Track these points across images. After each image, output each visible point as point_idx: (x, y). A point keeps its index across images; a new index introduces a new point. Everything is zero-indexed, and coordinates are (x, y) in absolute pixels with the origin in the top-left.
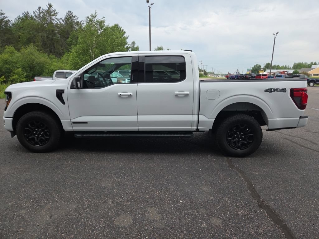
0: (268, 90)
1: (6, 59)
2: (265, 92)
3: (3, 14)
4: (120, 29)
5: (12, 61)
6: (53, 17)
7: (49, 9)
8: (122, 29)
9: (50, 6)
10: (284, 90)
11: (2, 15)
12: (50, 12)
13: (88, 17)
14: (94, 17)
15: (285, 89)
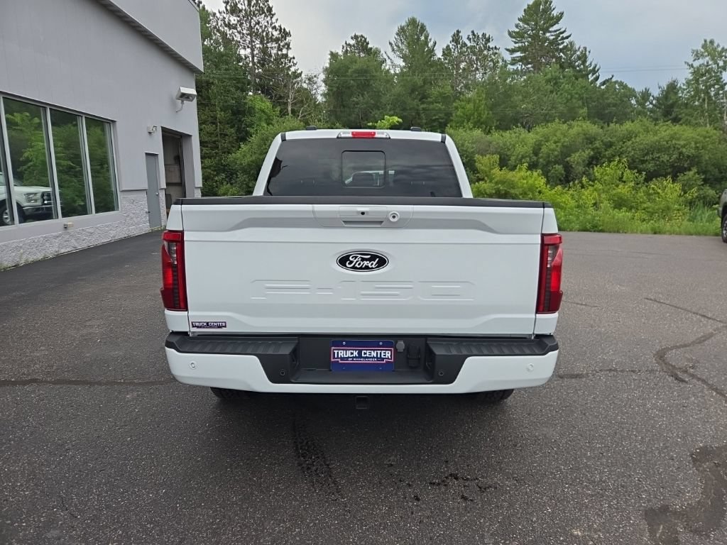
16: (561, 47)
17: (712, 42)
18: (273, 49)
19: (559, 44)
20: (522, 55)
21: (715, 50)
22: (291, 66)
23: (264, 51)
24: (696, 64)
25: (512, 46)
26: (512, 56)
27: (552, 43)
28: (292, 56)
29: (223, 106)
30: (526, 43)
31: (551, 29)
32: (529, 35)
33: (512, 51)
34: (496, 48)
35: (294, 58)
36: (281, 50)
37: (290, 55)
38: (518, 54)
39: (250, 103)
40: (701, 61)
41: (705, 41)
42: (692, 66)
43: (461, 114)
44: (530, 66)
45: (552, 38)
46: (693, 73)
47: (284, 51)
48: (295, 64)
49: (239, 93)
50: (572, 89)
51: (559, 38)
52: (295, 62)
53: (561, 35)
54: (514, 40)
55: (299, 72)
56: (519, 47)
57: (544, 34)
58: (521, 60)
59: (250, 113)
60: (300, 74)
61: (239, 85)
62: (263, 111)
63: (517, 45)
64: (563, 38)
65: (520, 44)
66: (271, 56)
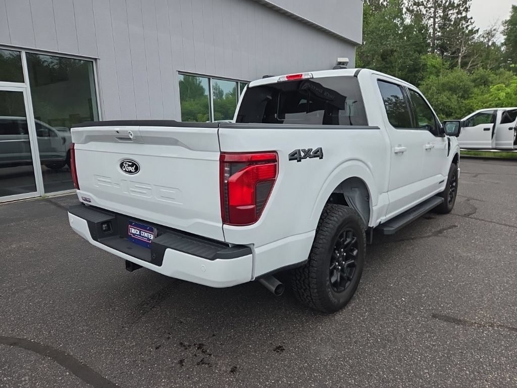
18: (453, 15)
22: (468, 26)
23: (445, 18)
28: (470, 17)
29: (402, 66)
35: (472, 18)
36: (461, 14)
37: (469, 17)
39: (424, 61)
47: (464, 14)
48: (472, 23)
49: (416, 55)
52: (472, 21)
55: (475, 29)
59: (423, 70)
60: (477, 31)
61: (418, 49)
62: (434, 67)
66: (451, 21)
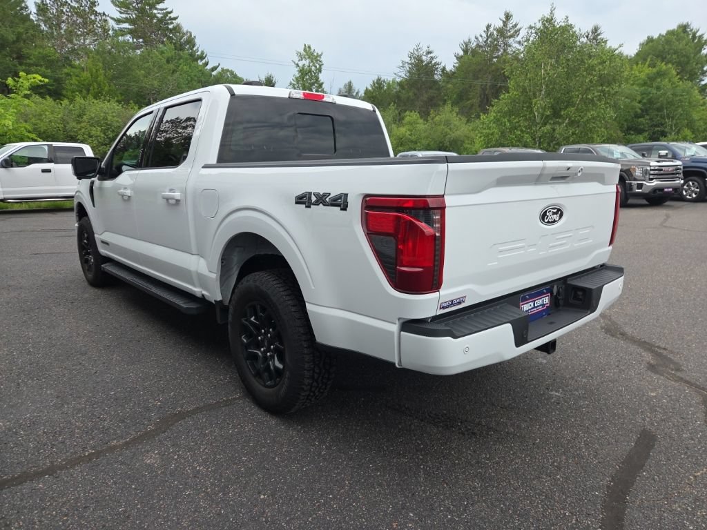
0: (303, 200)
1: (401, 136)
2: (297, 203)
3: (430, 52)
4: (694, 34)
5: (409, 139)
6: (511, 41)
7: (505, 23)
8: (698, 34)
9: (508, 17)
10: (340, 202)
11: (429, 55)
12: (505, 32)
13: (531, 27)
14: (549, 21)
15: (346, 195)
16: (171, 27)
17: (309, 47)
19: (168, 24)
20: (130, 27)
21: (312, 54)
24: (301, 64)
25: (117, 15)
26: (120, 26)
27: (160, 21)
30: (134, 16)
31: (158, 6)
32: (134, 7)
33: (118, 21)
34: (104, 14)
38: (126, 25)
40: (304, 62)
41: (305, 45)
42: (298, 65)
43: (77, 83)
44: (141, 40)
45: (159, 16)
46: (300, 71)
50: (190, 71)
51: (168, 18)
53: (169, 15)
54: (118, 9)
56: (127, 18)
57: (150, 9)
58: (130, 32)
63: (124, 16)
64: (171, 19)
65: (128, 16)
